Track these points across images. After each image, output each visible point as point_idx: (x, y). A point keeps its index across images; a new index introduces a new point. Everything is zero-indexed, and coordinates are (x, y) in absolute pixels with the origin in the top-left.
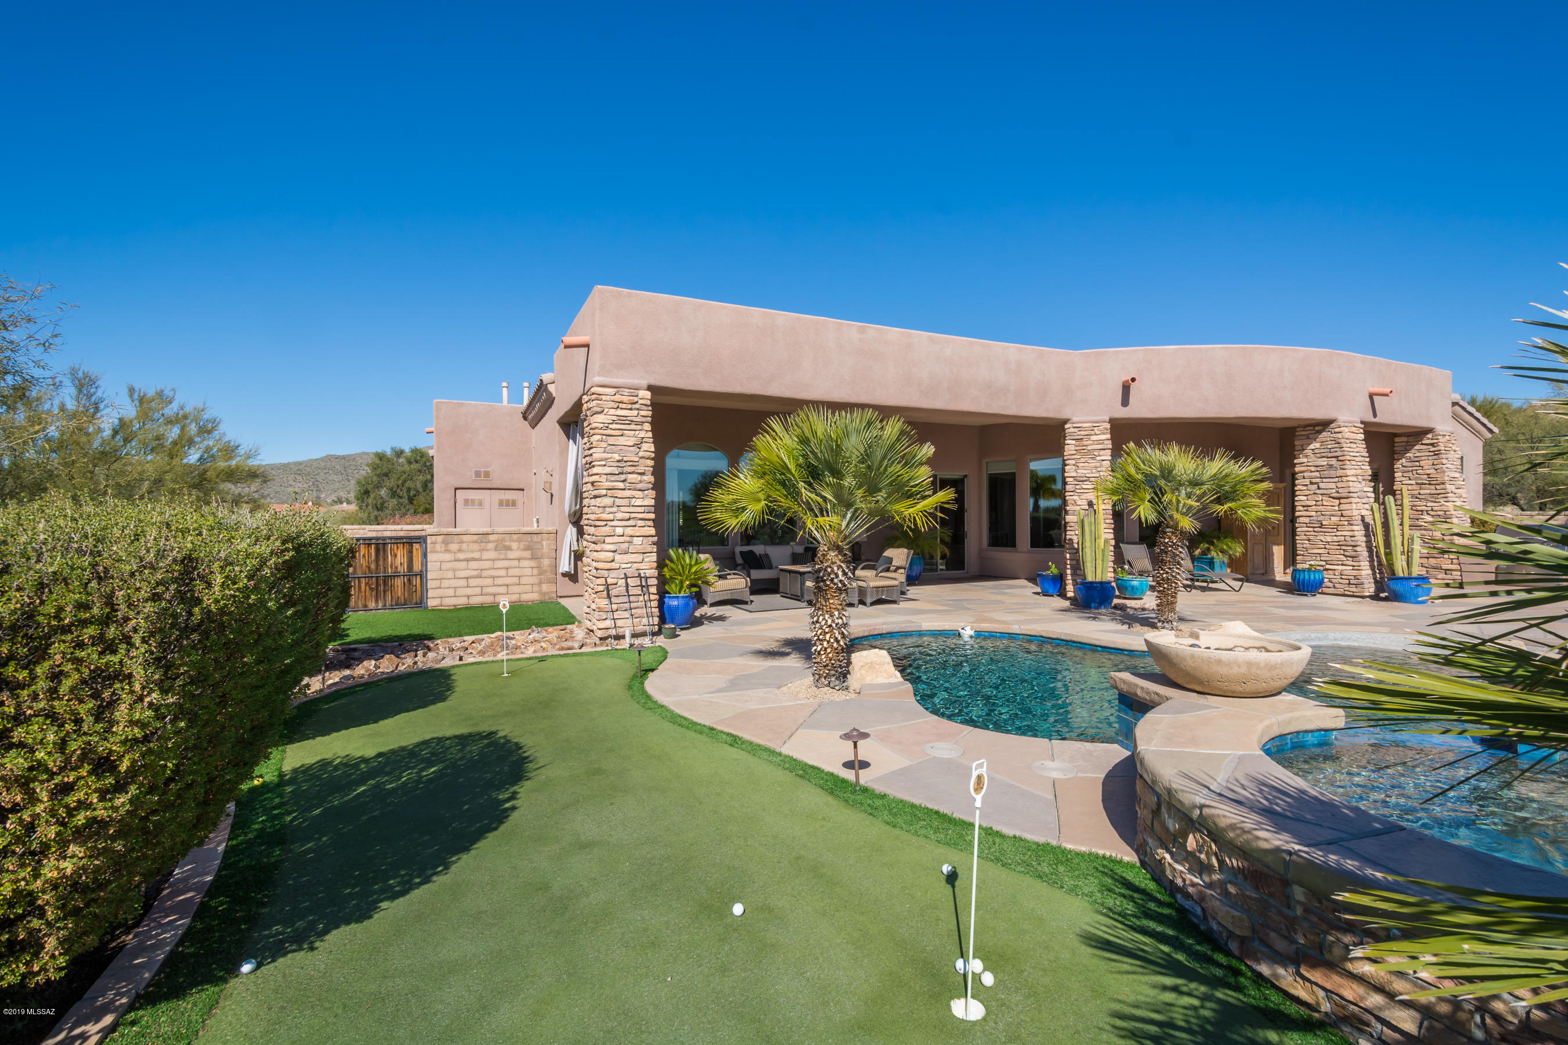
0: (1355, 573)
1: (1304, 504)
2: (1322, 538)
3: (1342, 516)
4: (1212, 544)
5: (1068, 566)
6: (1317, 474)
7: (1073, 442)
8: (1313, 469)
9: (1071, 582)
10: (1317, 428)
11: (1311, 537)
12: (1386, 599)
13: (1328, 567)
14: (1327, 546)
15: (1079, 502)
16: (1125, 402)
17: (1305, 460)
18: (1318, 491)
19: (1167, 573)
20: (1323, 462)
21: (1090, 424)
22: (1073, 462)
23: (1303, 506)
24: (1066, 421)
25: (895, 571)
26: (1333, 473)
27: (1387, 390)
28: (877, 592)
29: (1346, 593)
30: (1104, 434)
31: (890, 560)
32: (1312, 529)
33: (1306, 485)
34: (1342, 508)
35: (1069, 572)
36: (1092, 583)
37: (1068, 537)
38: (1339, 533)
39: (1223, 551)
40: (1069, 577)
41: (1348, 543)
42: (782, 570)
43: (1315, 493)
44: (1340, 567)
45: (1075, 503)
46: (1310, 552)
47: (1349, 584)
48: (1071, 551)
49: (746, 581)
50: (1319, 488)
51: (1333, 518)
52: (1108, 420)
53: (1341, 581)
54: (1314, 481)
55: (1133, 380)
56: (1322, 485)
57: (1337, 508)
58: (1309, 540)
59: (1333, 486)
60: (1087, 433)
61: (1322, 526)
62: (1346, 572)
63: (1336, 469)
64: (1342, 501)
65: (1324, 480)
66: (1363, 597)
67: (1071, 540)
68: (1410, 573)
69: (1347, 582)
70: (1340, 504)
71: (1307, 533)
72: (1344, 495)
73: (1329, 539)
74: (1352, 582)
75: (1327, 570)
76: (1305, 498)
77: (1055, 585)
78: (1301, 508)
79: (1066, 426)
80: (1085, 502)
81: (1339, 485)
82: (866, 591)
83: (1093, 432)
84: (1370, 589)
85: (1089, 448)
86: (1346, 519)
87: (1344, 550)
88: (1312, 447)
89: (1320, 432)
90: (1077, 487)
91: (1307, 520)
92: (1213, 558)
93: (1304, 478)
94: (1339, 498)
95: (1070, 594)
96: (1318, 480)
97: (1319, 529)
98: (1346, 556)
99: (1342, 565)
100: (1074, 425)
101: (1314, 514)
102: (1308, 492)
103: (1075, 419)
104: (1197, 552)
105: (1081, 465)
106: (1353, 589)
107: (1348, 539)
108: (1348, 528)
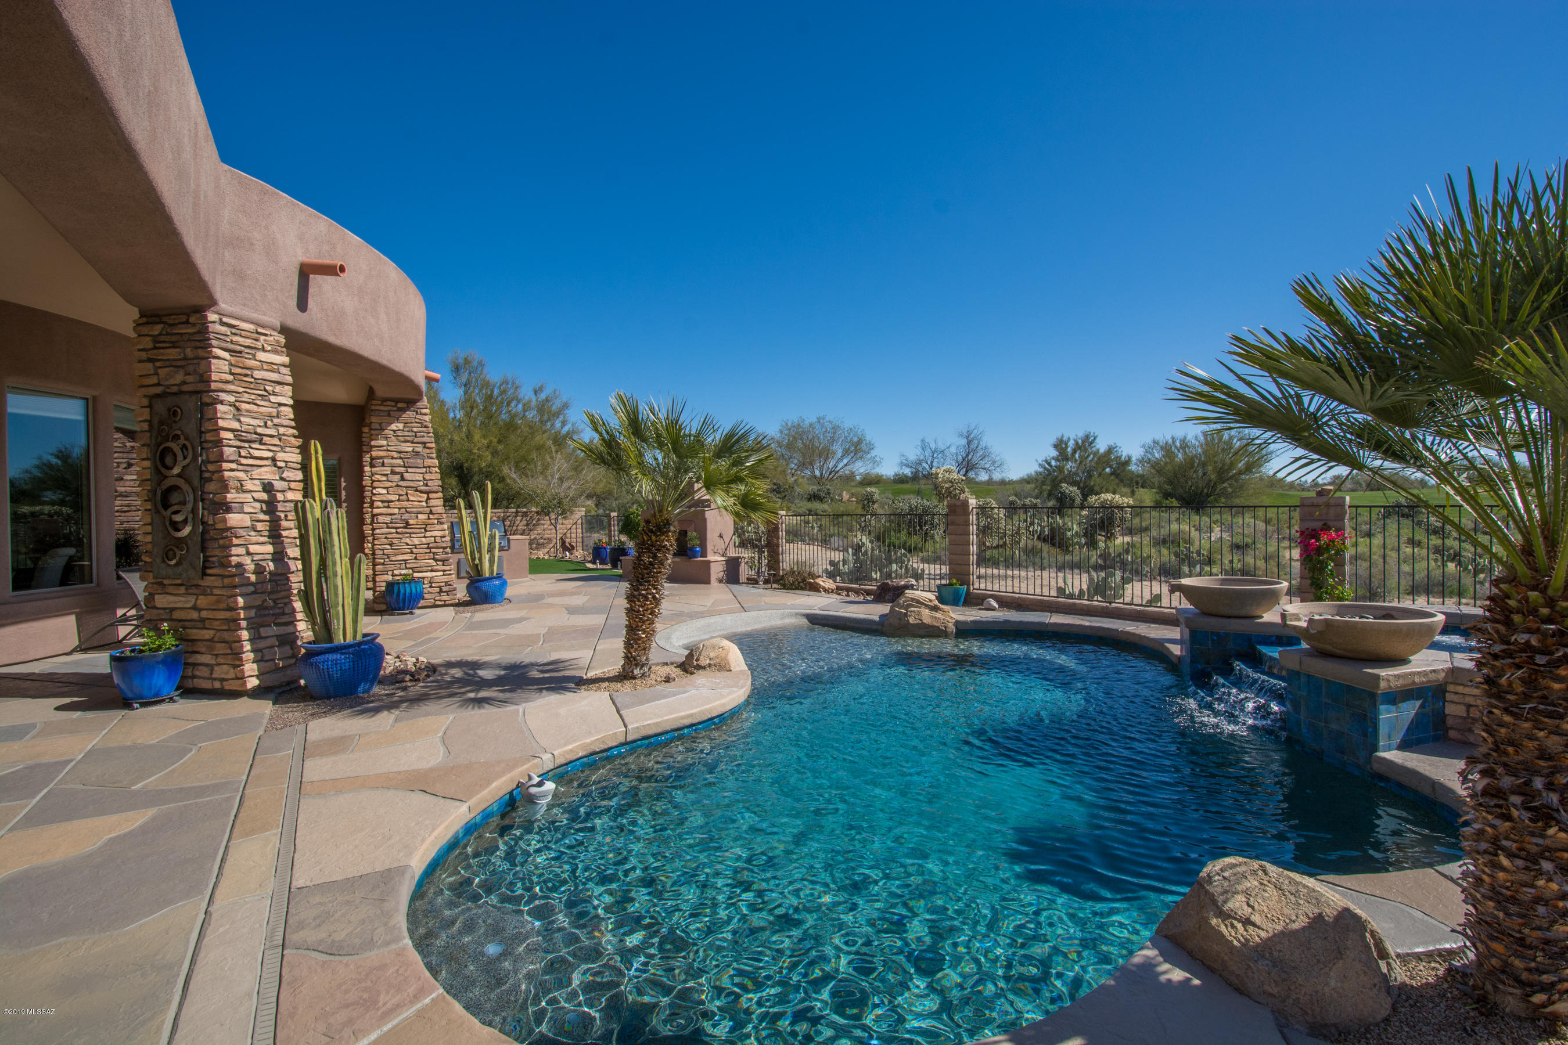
0: (446, 578)
1: (384, 498)
2: (408, 541)
3: (431, 512)
5: (244, 624)
6: (400, 462)
7: (226, 355)
8: (395, 455)
9: (252, 656)
10: (400, 405)
11: (395, 541)
13: (416, 575)
14: (415, 550)
15: (249, 485)
16: (302, 304)
17: (385, 443)
18: (402, 483)
20: (408, 448)
22: (231, 399)
23: (383, 502)
26: (420, 462)
29: (438, 603)
30: (275, 352)
32: (394, 531)
33: (386, 475)
34: (431, 504)
35: (245, 635)
37: (234, 560)
38: (427, 534)
40: (247, 647)
41: (439, 545)
43: (397, 486)
44: (429, 574)
45: (241, 489)
46: (393, 558)
47: (441, 591)
48: (245, 590)
50: (403, 479)
51: (420, 516)
52: (279, 326)
53: (431, 590)
54: (397, 470)
56: (406, 475)
57: (424, 504)
58: (391, 545)
59: (421, 478)
60: (248, 342)
61: (407, 525)
62: (437, 579)
63: (423, 458)
64: (431, 495)
65: (410, 470)
66: (454, 605)
67: (239, 565)
68: (492, 572)
69: (438, 590)
70: (428, 498)
71: (389, 536)
73: (416, 541)
74: (444, 589)
76: (384, 491)
78: (380, 504)
79: (209, 316)
81: (427, 477)
83: (259, 345)
84: (461, 592)
85: (257, 374)
86: (436, 516)
87: (434, 553)
88: (393, 427)
89: (403, 410)
90: (243, 453)
91: (388, 519)
93: (383, 465)
94: (428, 493)
95: (253, 683)
96: (402, 470)
97: (404, 530)
98: (436, 560)
99: (432, 571)
100: (225, 320)
101: (396, 511)
102: (389, 484)
103: (223, 306)
105: (244, 406)
106: (445, 598)
107: (438, 539)
108: (438, 527)
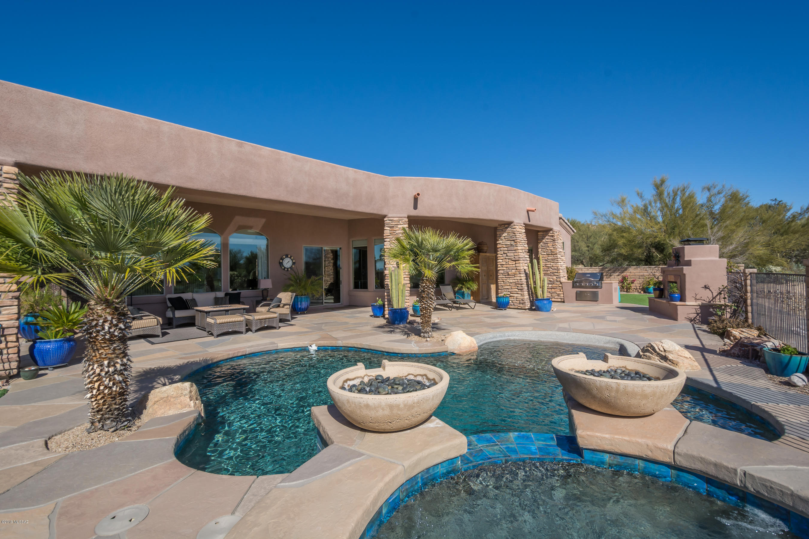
0: (522, 297)
1: (501, 264)
2: (508, 280)
3: (516, 269)
4: (463, 284)
5: (386, 300)
6: (506, 249)
7: (389, 228)
8: (504, 246)
9: (387, 309)
10: (506, 226)
11: (504, 280)
12: (534, 310)
13: (511, 295)
14: (511, 285)
15: (392, 263)
16: (415, 207)
17: (501, 242)
18: (507, 257)
19: (425, 304)
20: (508, 243)
21: (398, 219)
22: (389, 240)
24: (385, 216)
25: (283, 307)
26: (512, 248)
27: (534, 209)
28: (261, 322)
29: (519, 308)
30: (405, 224)
31: (280, 300)
32: (504, 276)
33: (502, 254)
34: (516, 266)
35: (386, 303)
36: (396, 309)
37: (386, 283)
38: (515, 278)
39: (468, 288)
40: (386, 306)
41: (519, 283)
42: (197, 310)
43: (505, 258)
44: (516, 295)
45: (389, 263)
46: (504, 287)
47: (520, 303)
48: (387, 291)
49: (158, 320)
51: (513, 271)
52: (406, 216)
53: (516, 302)
54: (505, 252)
55: (418, 194)
56: (508, 254)
57: (514, 266)
58: (503, 282)
59: (512, 254)
60: (396, 223)
61: (508, 274)
62: (518, 297)
63: (514, 246)
64: (517, 262)
65: (509, 252)
66: (525, 309)
68: (543, 297)
70: (515, 263)
71: (503, 278)
72: (517, 259)
73: (511, 281)
75: (511, 296)
76: (502, 261)
77: (380, 310)
78: (500, 266)
79: (385, 219)
80: (395, 263)
81: (515, 254)
82: (252, 322)
83: (399, 223)
84: (528, 305)
85: (397, 232)
86: (518, 271)
87: (518, 286)
88: (504, 235)
89: (507, 228)
91: (502, 272)
92: (464, 292)
93: (501, 250)
94: (515, 261)
95: (387, 316)
96: (506, 252)
97: (507, 276)
98: (518, 289)
100: (389, 219)
101: (505, 268)
102: (502, 258)
103: (390, 215)
104: (456, 289)
105: (393, 241)
106: (521, 306)
107: (519, 281)
108: (519, 275)
